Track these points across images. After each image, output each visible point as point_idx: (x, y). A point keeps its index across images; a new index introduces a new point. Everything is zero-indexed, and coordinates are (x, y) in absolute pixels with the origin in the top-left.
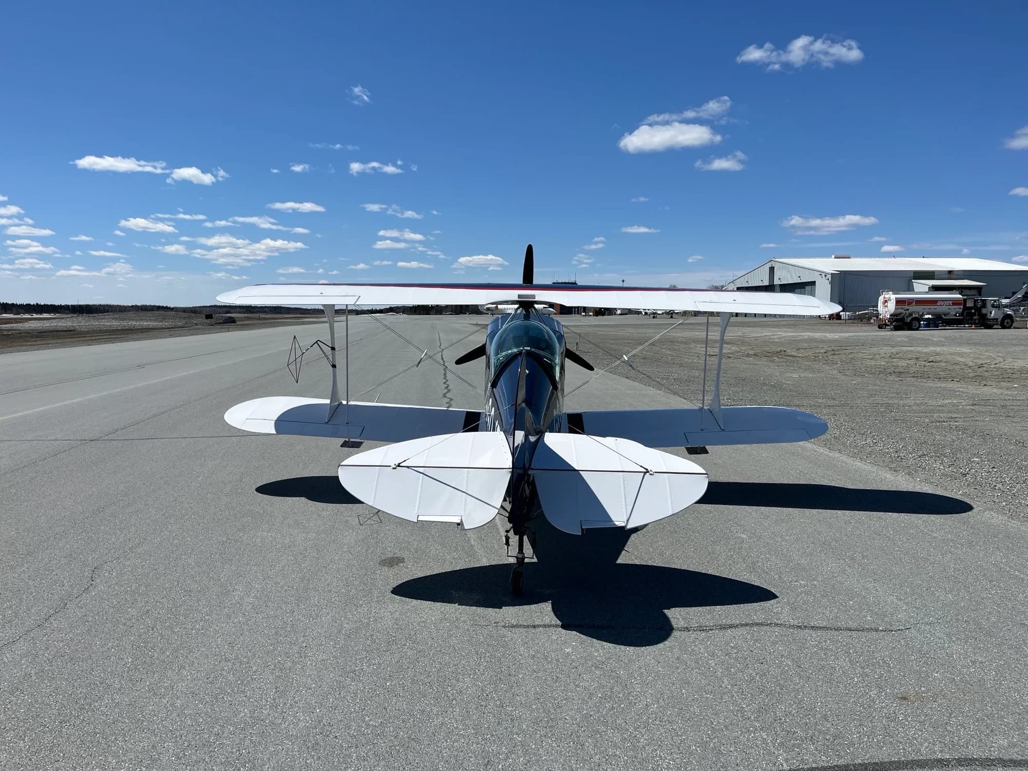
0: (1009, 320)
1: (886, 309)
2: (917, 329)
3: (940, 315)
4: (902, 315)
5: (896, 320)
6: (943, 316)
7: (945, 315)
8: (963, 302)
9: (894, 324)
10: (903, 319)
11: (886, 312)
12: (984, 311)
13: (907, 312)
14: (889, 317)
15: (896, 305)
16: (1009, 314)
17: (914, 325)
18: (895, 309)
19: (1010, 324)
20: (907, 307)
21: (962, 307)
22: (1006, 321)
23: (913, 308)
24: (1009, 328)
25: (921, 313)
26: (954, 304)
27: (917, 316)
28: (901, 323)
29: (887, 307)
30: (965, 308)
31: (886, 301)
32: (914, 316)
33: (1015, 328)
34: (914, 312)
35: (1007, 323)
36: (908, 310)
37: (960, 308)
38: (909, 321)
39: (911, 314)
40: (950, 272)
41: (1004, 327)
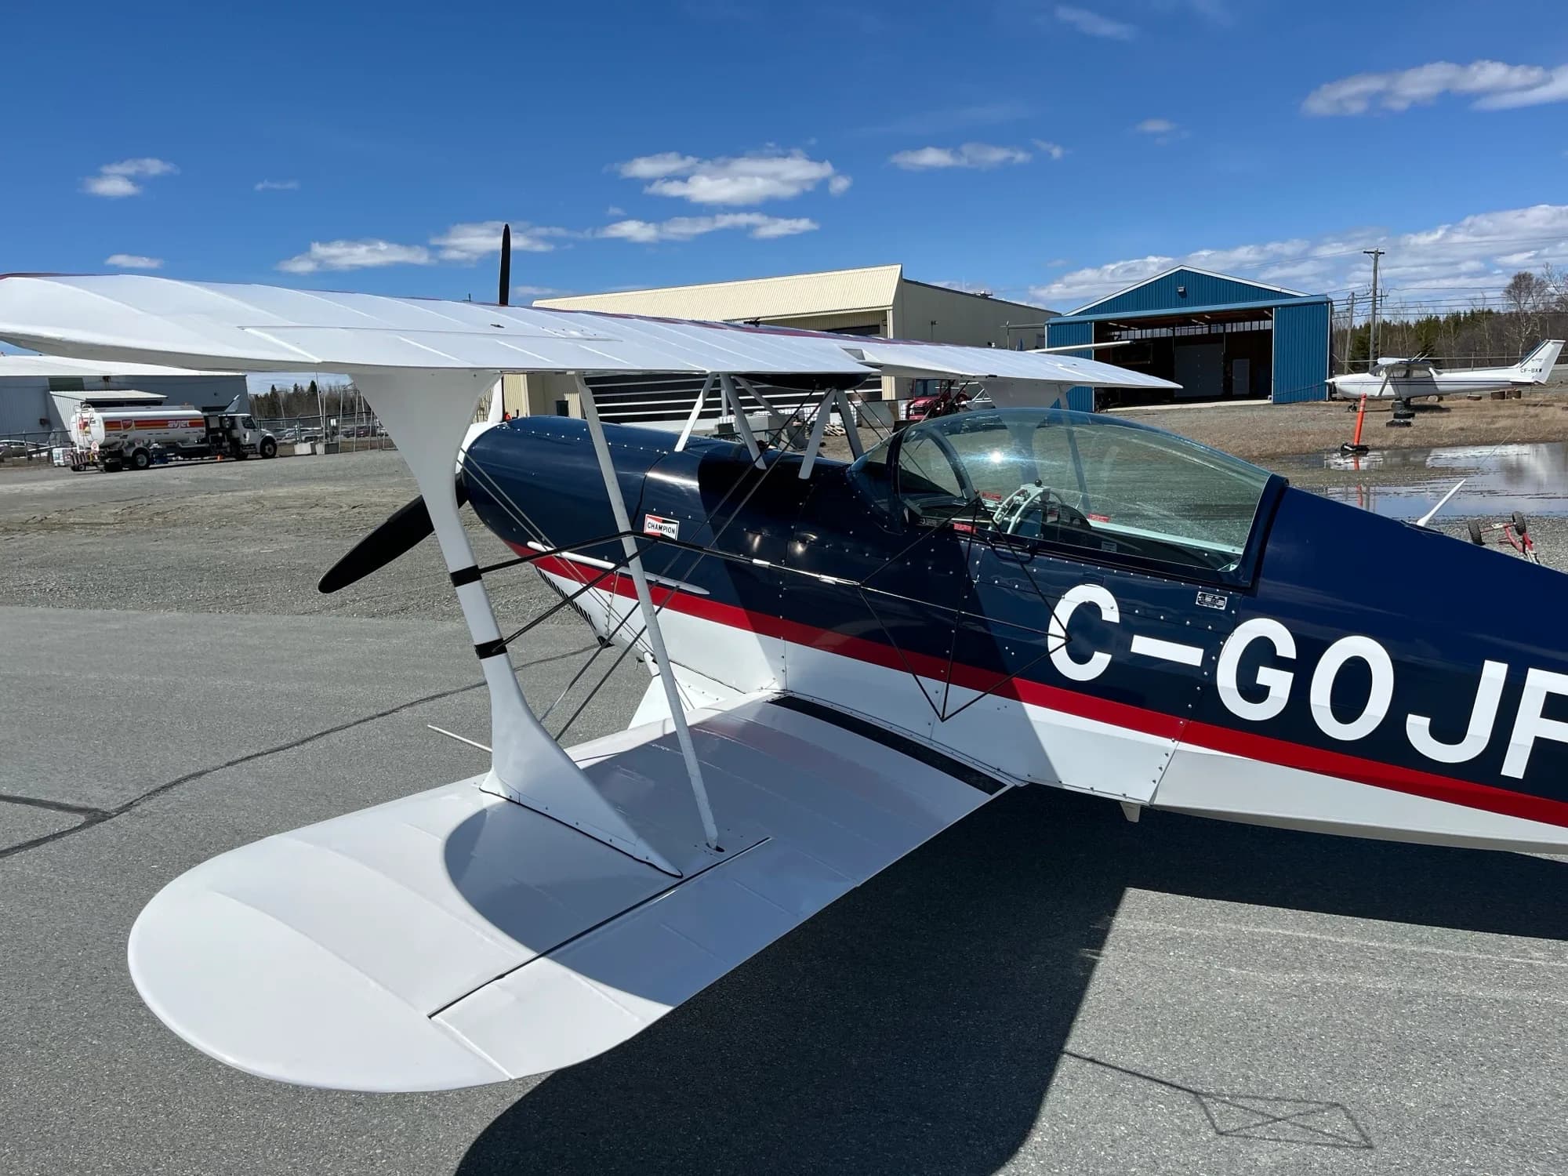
0: (270, 446)
1: (89, 437)
2: (146, 468)
3: (175, 443)
4: (118, 446)
5: (110, 455)
6: (180, 444)
7: (183, 442)
8: (203, 421)
9: (107, 461)
10: (120, 452)
11: (90, 442)
12: (235, 434)
13: (126, 440)
14: (98, 449)
15: (106, 430)
16: (269, 437)
17: (139, 460)
18: (106, 436)
19: (273, 451)
20: (123, 432)
21: (204, 429)
22: (267, 447)
23: (134, 434)
24: (273, 456)
25: (146, 442)
26: (193, 425)
27: (141, 445)
28: (118, 460)
29: (90, 432)
30: (209, 431)
31: (86, 424)
32: (137, 446)
33: (281, 456)
34: (135, 440)
35: (269, 449)
36: (126, 436)
37: (203, 431)
38: (131, 455)
39: (131, 444)
40: (106, 378)
41: (265, 456)
